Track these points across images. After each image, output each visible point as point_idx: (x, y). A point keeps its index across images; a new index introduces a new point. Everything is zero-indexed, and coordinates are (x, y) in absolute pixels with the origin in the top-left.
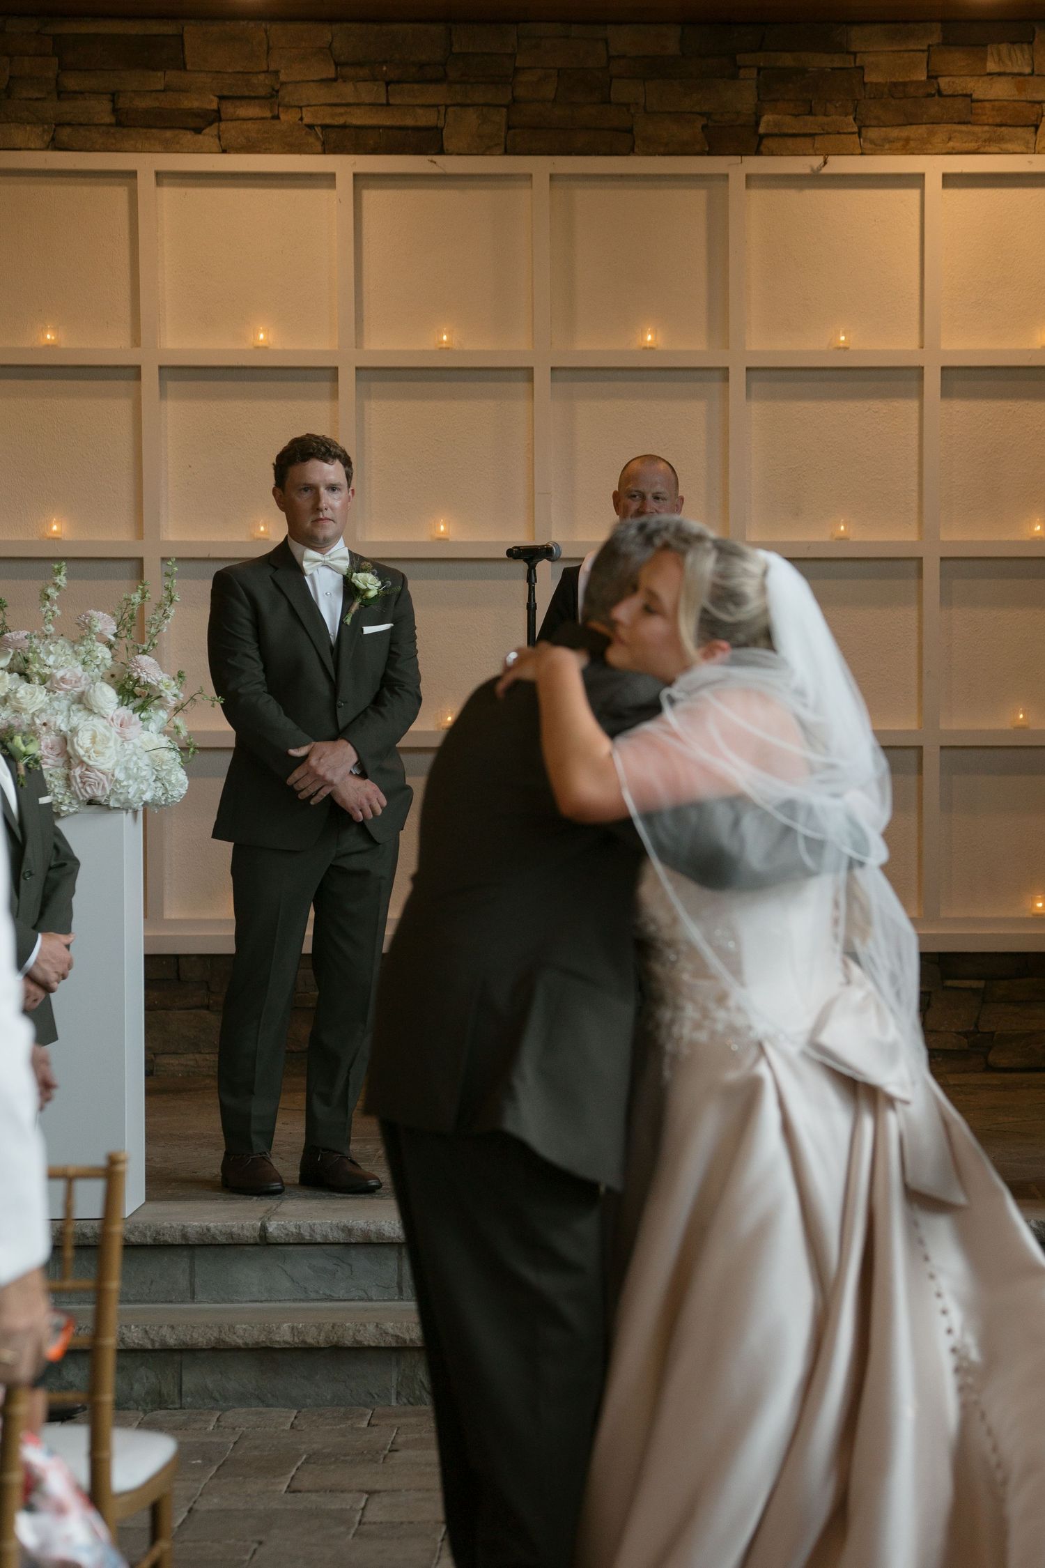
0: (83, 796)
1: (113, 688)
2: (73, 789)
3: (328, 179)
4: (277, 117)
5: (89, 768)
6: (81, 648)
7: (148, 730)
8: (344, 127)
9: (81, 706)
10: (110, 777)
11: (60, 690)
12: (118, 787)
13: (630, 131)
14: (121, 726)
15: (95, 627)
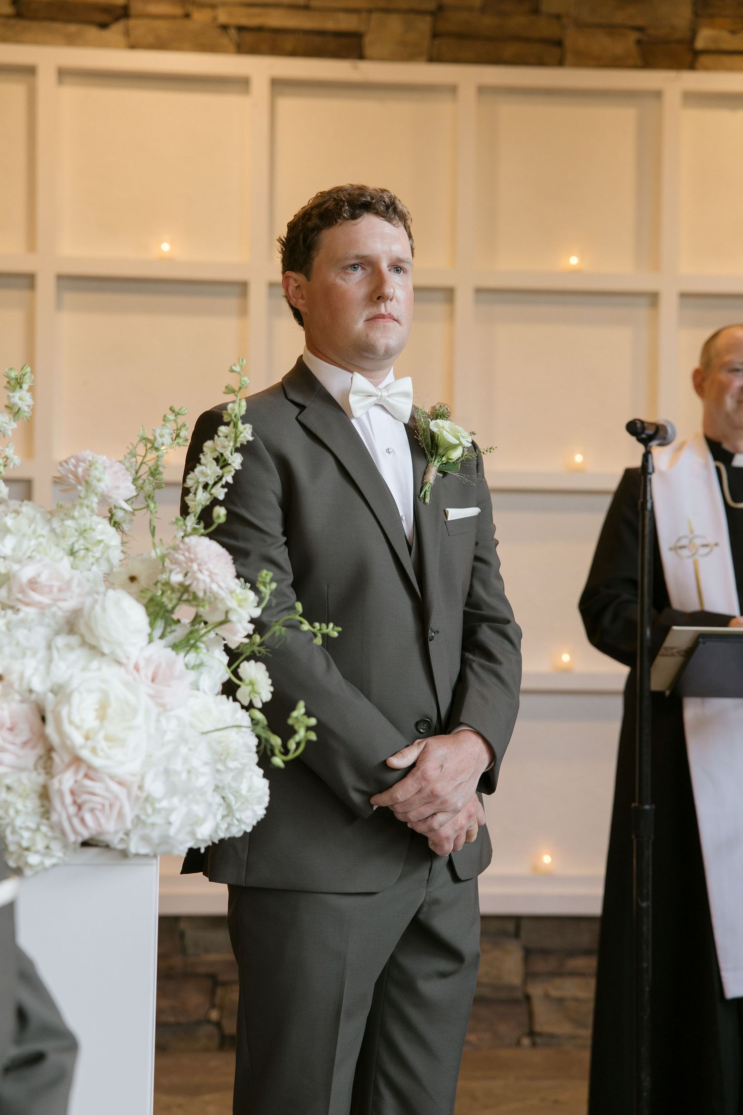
0: (75, 831)
1: (138, 600)
2: (54, 817)
3: (242, 84)
4: (187, 16)
5: (91, 773)
6: (69, 523)
7: (198, 689)
8: (259, 29)
9: (74, 640)
10: (135, 791)
11: (27, 604)
12: (150, 811)
13: (559, 43)
14: (153, 680)
15: (99, 480)
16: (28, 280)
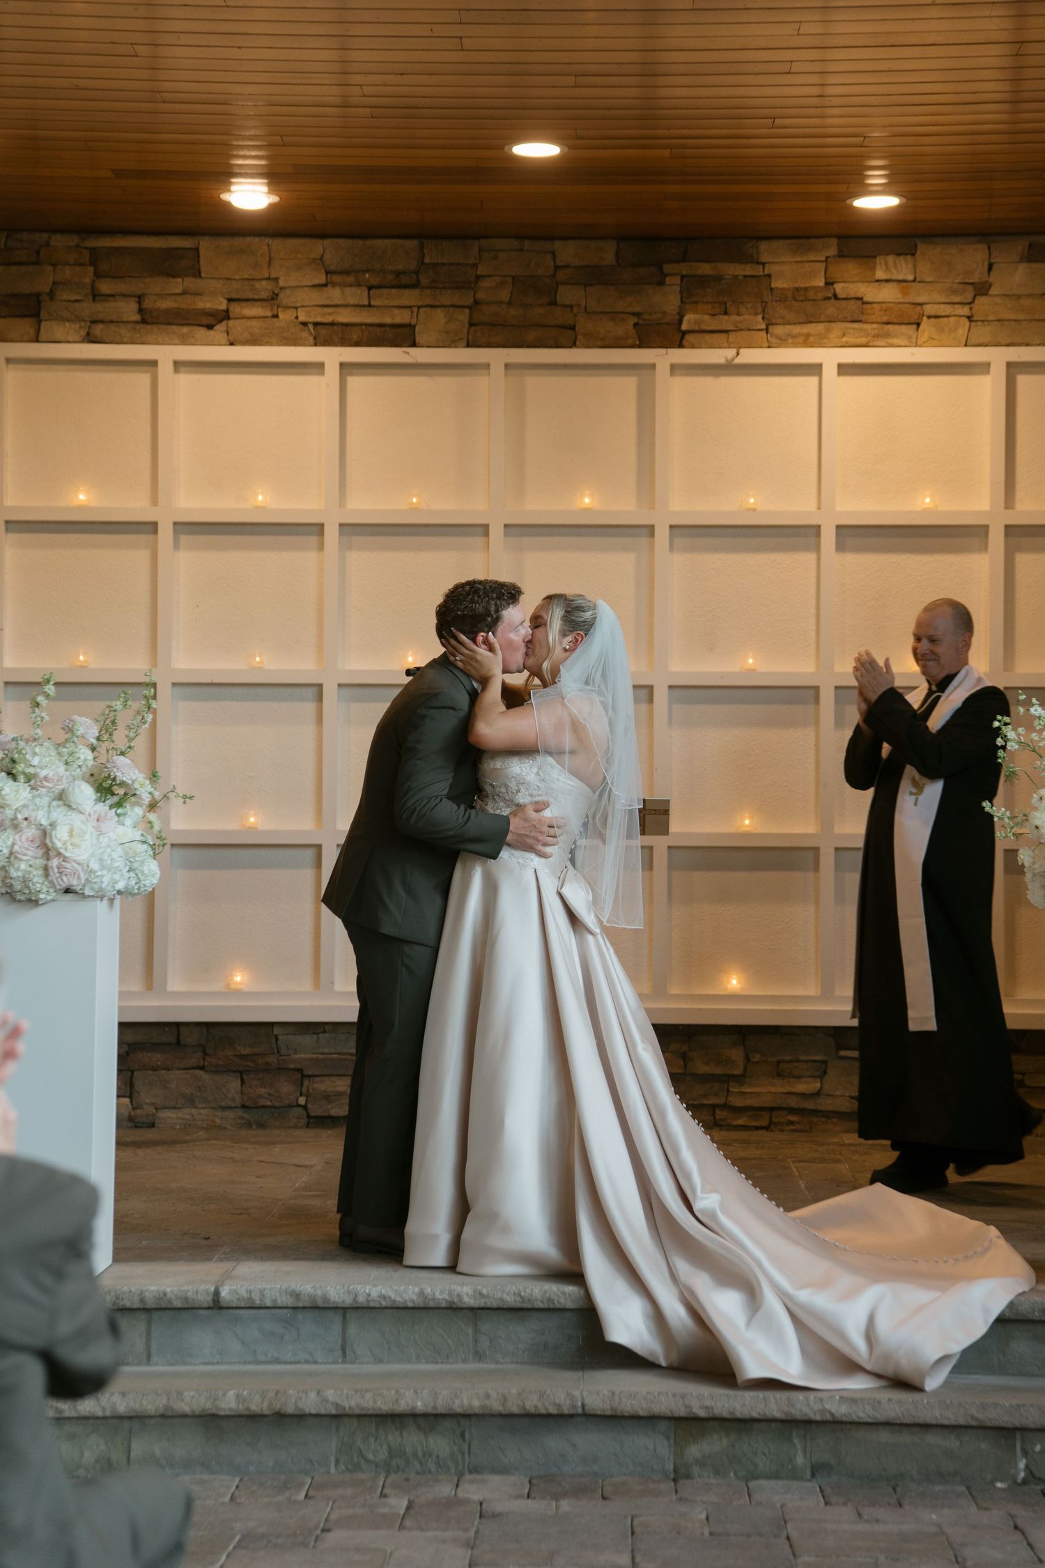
0: (60, 885)
1: (92, 786)
2: (50, 878)
3: (318, 368)
4: (276, 316)
5: (65, 859)
6: (64, 750)
7: (124, 825)
8: (332, 324)
9: (60, 803)
10: (85, 866)
11: (42, 787)
12: (93, 876)
13: (573, 328)
14: (98, 820)
15: (78, 730)
16: (152, 527)
